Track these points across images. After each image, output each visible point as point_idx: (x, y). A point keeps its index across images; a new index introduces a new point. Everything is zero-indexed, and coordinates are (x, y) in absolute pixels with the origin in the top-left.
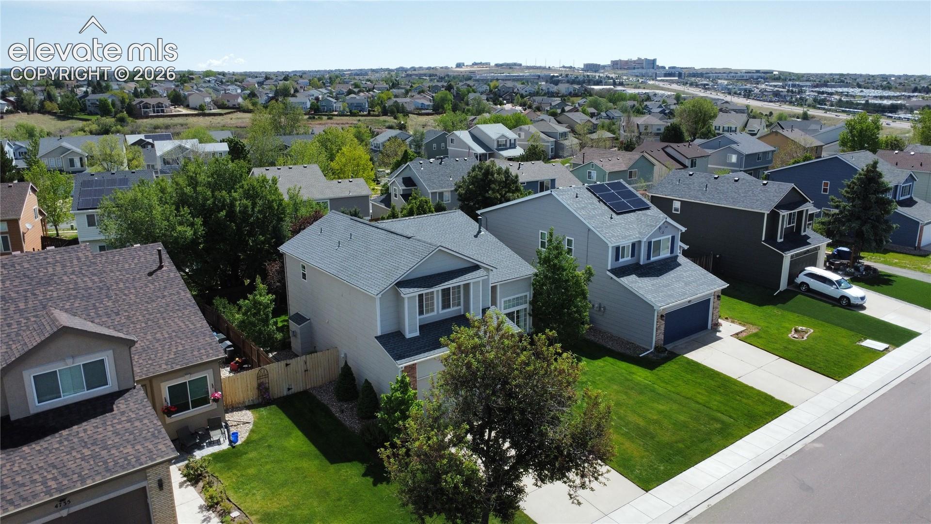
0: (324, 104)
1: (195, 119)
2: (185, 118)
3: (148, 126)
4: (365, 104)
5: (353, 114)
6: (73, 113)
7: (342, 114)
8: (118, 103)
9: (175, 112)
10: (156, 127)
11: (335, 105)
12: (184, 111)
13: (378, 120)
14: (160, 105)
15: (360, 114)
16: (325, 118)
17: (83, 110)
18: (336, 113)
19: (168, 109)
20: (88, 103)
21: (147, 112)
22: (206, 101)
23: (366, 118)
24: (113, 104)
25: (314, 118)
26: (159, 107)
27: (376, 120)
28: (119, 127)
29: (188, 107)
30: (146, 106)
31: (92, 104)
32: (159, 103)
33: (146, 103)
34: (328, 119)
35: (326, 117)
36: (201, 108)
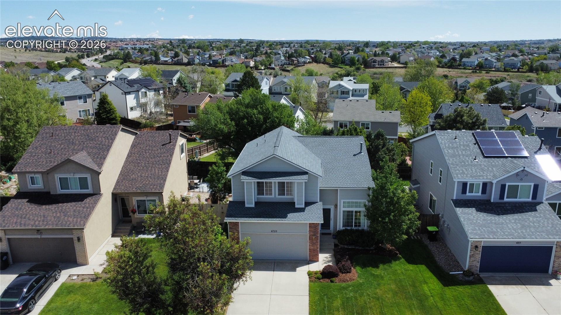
0: (487, 63)
1: (399, 70)
2: (394, 69)
3: (371, 73)
4: (518, 63)
5: (505, 71)
6: (337, 64)
7: (498, 70)
8: (361, 60)
9: (391, 65)
10: (375, 74)
11: (495, 64)
12: (395, 64)
13: (523, 75)
14: (383, 61)
15: (512, 70)
16: (484, 72)
17: (343, 62)
18: (494, 69)
19: (387, 64)
20: (346, 59)
21: (374, 65)
22: (410, 59)
23: (515, 73)
24: (358, 60)
25: (476, 72)
26: (382, 62)
27: (522, 75)
28: (355, 72)
29: (399, 62)
30: (375, 61)
31: (348, 59)
32: (382, 60)
33: (375, 60)
34: (486, 73)
35: (485, 72)
36: (406, 63)
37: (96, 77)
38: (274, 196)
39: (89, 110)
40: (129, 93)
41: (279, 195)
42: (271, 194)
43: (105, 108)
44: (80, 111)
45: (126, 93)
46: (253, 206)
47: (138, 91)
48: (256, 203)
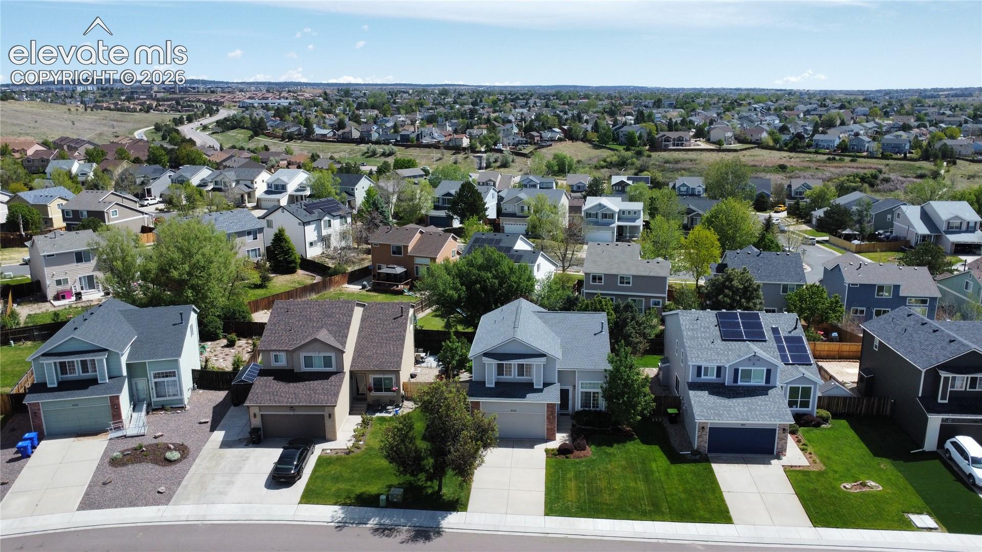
0: (854, 143)
1: (708, 154)
2: (699, 153)
3: (661, 160)
4: (905, 145)
5: (884, 157)
6: (606, 143)
7: (871, 156)
8: (645, 136)
9: (694, 145)
10: (667, 162)
11: (867, 145)
12: (703, 145)
13: (912, 166)
14: (681, 139)
15: (894, 156)
16: (847, 159)
17: (616, 139)
18: (865, 154)
19: (688, 143)
20: (621, 134)
21: (667, 145)
22: (726, 135)
23: (899, 162)
24: (640, 137)
25: (834, 159)
26: (680, 141)
27: (910, 165)
28: (634, 160)
29: (708, 141)
30: (667, 139)
31: (624, 135)
32: (680, 137)
33: (668, 137)
34: (851, 161)
35: (850, 158)
36: (719, 143)
37: (238, 182)
38: (513, 376)
39: (259, 249)
40: (308, 223)
41: (518, 376)
42: (511, 375)
43: (282, 248)
44: (248, 251)
45: (305, 224)
46: (493, 386)
47: (321, 220)
48: (496, 383)
